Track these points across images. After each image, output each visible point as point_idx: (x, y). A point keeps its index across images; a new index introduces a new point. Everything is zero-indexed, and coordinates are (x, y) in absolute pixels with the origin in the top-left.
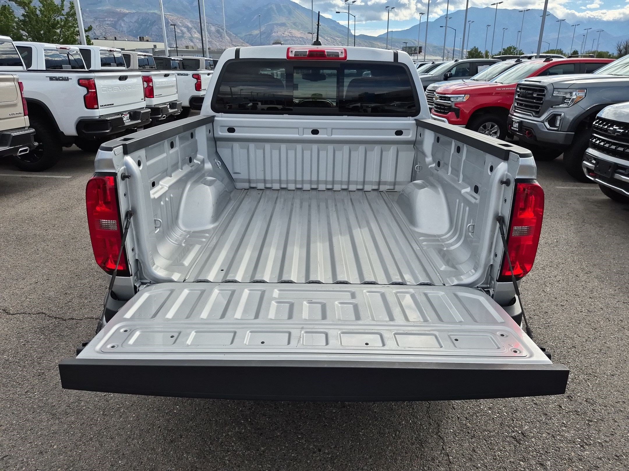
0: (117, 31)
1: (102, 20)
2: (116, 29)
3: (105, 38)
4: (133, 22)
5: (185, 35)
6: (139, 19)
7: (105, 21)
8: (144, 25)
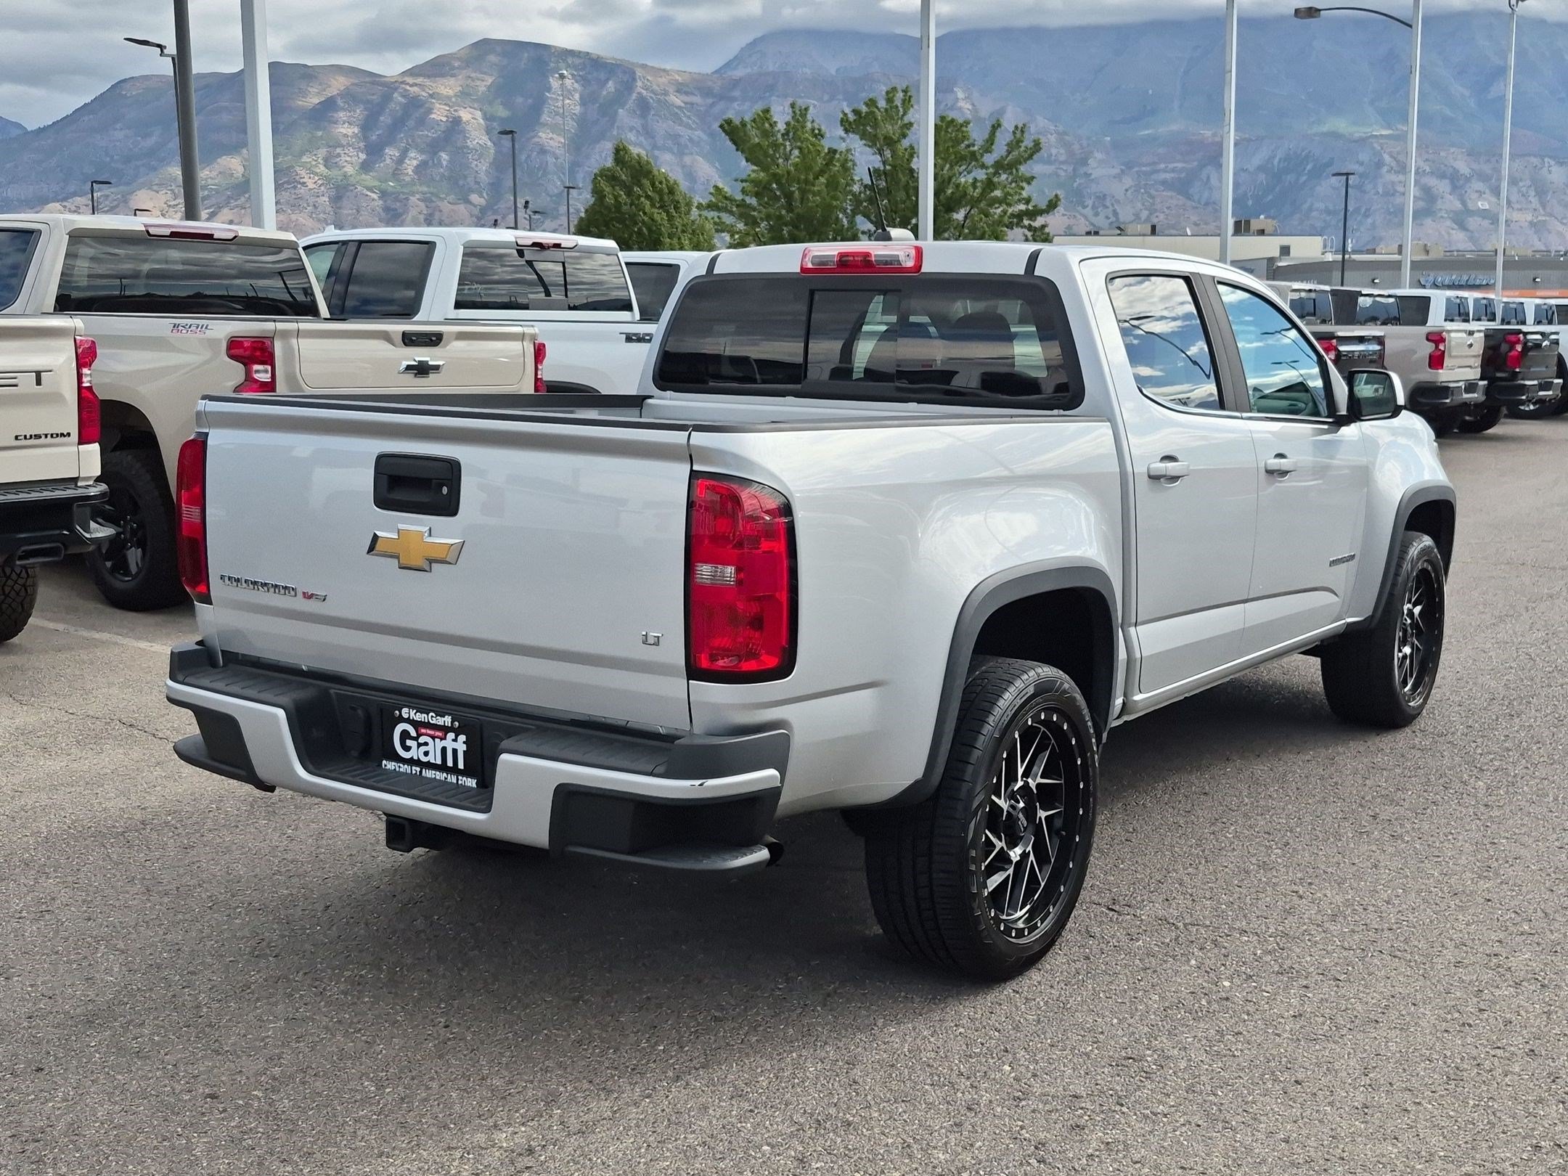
0: (1189, 203)
1: (1148, 169)
2: (1189, 197)
3: (1119, 228)
4: (1251, 169)
5: (1439, 204)
6: (1273, 157)
7: (1158, 171)
8: (1290, 178)
